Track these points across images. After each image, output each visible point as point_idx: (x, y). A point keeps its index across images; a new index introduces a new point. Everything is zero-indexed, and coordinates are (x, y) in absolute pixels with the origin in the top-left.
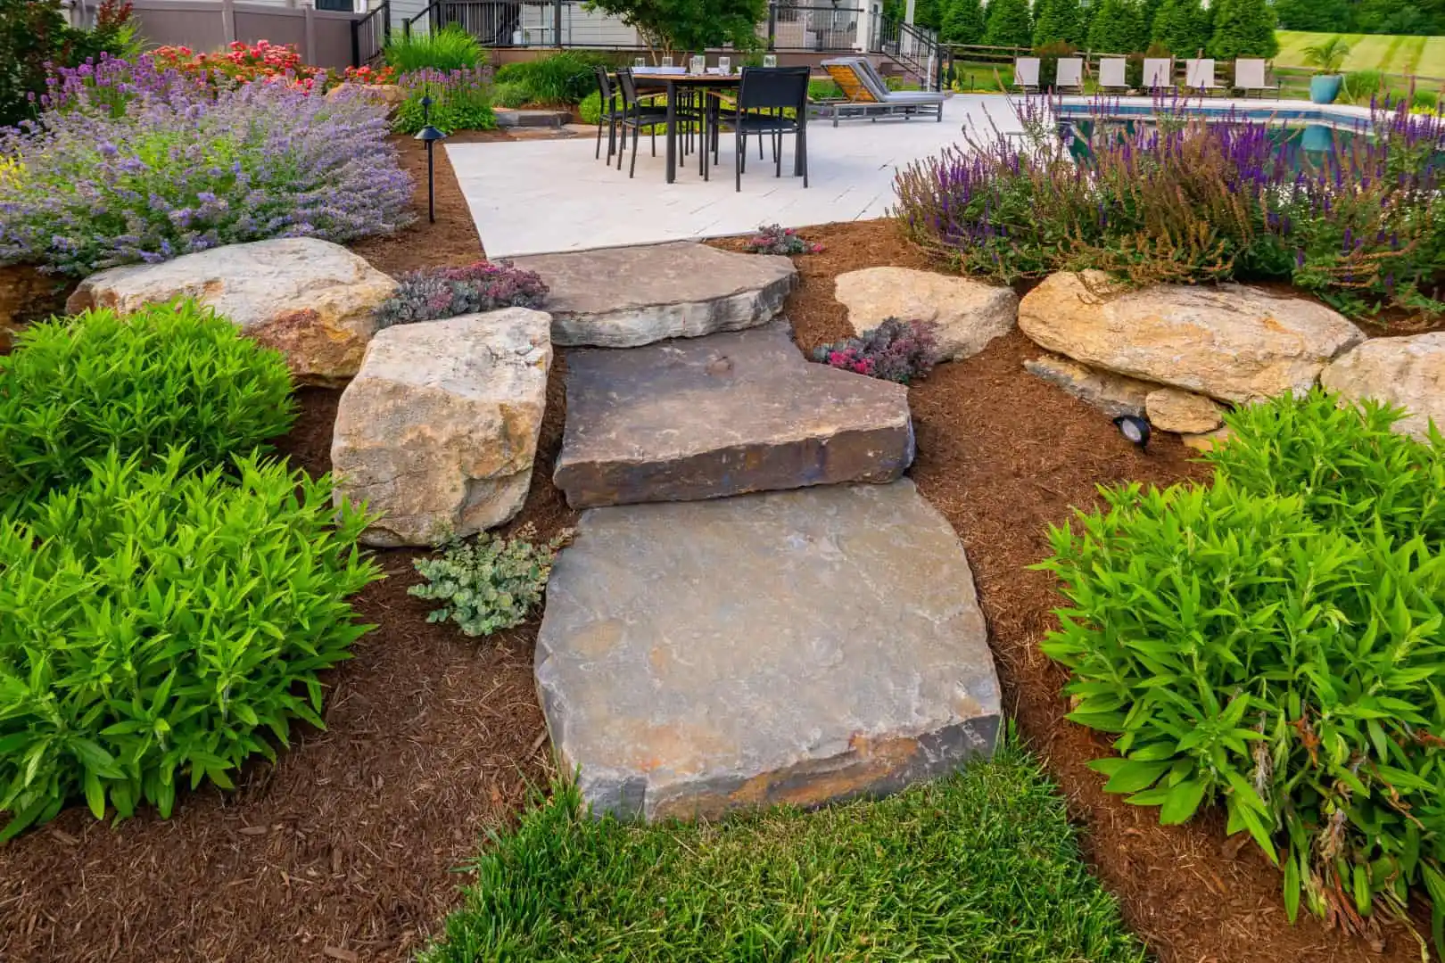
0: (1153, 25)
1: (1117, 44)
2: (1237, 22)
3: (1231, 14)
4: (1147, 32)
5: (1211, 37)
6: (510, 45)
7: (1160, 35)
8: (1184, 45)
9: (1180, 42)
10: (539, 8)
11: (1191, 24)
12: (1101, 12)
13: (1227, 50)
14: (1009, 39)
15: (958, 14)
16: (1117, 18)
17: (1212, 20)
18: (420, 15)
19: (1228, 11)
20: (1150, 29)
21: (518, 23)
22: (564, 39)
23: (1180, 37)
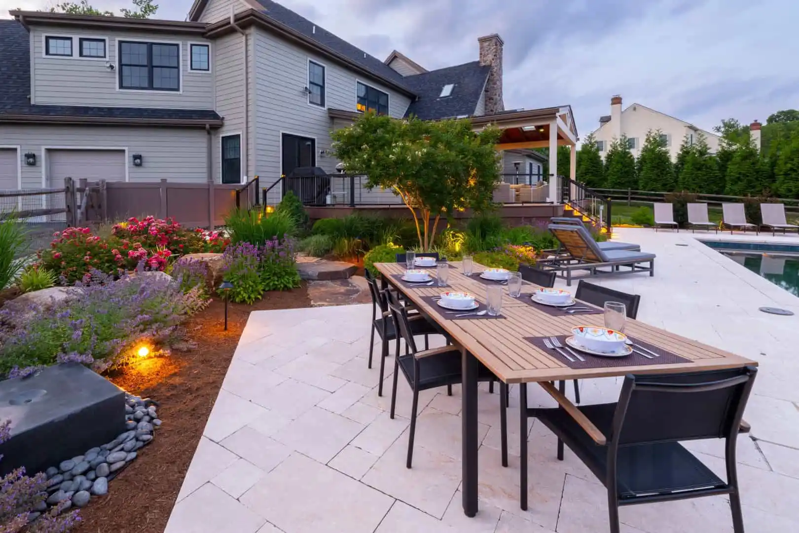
0: (726, 174)
1: (700, 187)
2: (795, 171)
3: (789, 165)
4: (723, 179)
5: (774, 181)
6: (324, 204)
7: (732, 180)
8: (754, 187)
9: (750, 185)
10: (342, 179)
11: (757, 172)
12: (685, 166)
13: (790, 191)
14: (621, 185)
15: (587, 169)
16: (699, 169)
17: (772, 170)
18: (275, 184)
19: (786, 163)
20: (724, 176)
21: (329, 189)
22: (356, 200)
23: (750, 182)
